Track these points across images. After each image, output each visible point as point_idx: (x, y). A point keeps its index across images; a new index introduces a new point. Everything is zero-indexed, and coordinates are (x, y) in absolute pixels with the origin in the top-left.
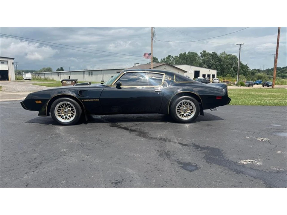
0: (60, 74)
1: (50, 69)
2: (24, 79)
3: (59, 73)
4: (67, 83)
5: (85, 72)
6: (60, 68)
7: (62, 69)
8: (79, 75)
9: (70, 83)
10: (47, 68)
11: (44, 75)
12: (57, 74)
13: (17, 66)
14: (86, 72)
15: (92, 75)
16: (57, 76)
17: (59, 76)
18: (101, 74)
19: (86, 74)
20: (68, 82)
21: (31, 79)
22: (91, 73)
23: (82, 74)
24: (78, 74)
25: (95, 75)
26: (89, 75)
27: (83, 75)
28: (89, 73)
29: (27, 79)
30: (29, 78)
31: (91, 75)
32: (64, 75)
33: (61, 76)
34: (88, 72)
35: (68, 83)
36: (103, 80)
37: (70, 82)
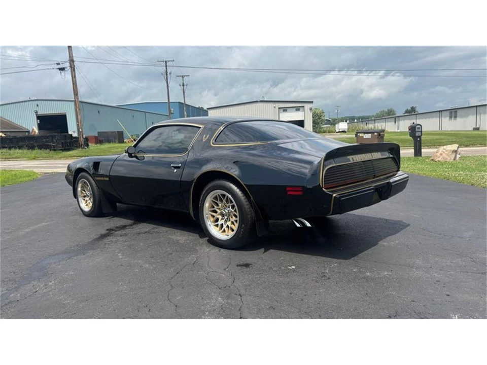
0: (399, 120)
1: (391, 112)
2: (337, 131)
3: (397, 119)
4: (364, 137)
5: (443, 112)
6: (409, 108)
7: (413, 109)
8: (431, 119)
9: (370, 137)
10: (386, 110)
11: (375, 123)
12: (394, 119)
13: (338, 111)
14: (445, 112)
15: (456, 117)
16: (394, 123)
17: (397, 122)
18: (473, 115)
19: (445, 117)
20: (366, 135)
21: (346, 130)
22: (453, 113)
23: (436, 117)
24: (429, 118)
25: (461, 117)
26: (451, 117)
27: (438, 118)
28: (451, 113)
29: (341, 131)
30: (343, 130)
31: (453, 118)
32: (404, 120)
33: (400, 122)
34: (448, 113)
35: (367, 137)
36: (478, 126)
37: (370, 135)
